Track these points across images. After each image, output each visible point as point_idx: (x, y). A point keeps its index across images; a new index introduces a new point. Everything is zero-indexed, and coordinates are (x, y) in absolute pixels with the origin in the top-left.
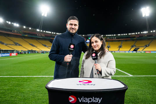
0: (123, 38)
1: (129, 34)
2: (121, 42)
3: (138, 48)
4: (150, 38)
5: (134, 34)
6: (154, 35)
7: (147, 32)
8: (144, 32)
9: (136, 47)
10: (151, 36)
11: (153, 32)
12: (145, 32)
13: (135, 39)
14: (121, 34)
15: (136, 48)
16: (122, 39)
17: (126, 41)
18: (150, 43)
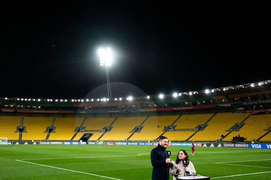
0: (57, 108)
1: (73, 100)
2: (53, 118)
3: (91, 135)
4: (111, 113)
5: (82, 100)
6: (119, 108)
7: (108, 100)
8: (102, 100)
9: (85, 131)
10: (115, 108)
11: (118, 101)
12: (104, 100)
13: (84, 112)
14: (54, 99)
15: (85, 135)
16: (57, 112)
17: (64, 115)
18: (112, 124)
